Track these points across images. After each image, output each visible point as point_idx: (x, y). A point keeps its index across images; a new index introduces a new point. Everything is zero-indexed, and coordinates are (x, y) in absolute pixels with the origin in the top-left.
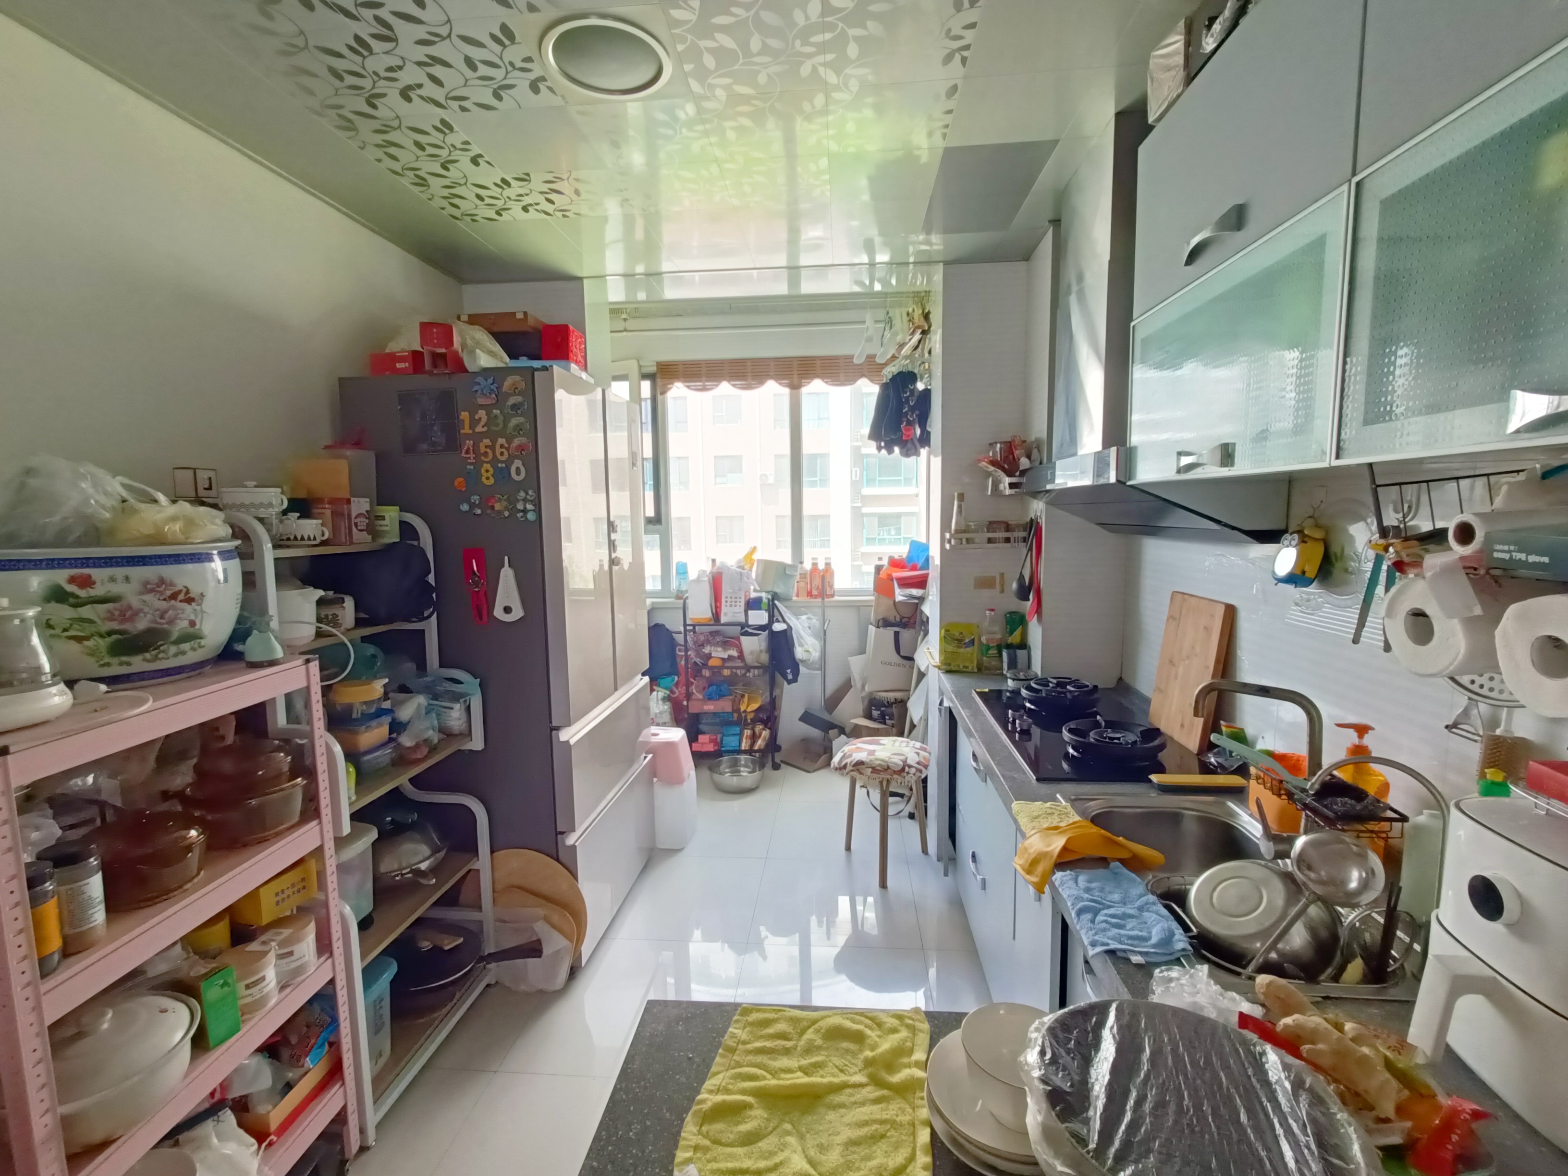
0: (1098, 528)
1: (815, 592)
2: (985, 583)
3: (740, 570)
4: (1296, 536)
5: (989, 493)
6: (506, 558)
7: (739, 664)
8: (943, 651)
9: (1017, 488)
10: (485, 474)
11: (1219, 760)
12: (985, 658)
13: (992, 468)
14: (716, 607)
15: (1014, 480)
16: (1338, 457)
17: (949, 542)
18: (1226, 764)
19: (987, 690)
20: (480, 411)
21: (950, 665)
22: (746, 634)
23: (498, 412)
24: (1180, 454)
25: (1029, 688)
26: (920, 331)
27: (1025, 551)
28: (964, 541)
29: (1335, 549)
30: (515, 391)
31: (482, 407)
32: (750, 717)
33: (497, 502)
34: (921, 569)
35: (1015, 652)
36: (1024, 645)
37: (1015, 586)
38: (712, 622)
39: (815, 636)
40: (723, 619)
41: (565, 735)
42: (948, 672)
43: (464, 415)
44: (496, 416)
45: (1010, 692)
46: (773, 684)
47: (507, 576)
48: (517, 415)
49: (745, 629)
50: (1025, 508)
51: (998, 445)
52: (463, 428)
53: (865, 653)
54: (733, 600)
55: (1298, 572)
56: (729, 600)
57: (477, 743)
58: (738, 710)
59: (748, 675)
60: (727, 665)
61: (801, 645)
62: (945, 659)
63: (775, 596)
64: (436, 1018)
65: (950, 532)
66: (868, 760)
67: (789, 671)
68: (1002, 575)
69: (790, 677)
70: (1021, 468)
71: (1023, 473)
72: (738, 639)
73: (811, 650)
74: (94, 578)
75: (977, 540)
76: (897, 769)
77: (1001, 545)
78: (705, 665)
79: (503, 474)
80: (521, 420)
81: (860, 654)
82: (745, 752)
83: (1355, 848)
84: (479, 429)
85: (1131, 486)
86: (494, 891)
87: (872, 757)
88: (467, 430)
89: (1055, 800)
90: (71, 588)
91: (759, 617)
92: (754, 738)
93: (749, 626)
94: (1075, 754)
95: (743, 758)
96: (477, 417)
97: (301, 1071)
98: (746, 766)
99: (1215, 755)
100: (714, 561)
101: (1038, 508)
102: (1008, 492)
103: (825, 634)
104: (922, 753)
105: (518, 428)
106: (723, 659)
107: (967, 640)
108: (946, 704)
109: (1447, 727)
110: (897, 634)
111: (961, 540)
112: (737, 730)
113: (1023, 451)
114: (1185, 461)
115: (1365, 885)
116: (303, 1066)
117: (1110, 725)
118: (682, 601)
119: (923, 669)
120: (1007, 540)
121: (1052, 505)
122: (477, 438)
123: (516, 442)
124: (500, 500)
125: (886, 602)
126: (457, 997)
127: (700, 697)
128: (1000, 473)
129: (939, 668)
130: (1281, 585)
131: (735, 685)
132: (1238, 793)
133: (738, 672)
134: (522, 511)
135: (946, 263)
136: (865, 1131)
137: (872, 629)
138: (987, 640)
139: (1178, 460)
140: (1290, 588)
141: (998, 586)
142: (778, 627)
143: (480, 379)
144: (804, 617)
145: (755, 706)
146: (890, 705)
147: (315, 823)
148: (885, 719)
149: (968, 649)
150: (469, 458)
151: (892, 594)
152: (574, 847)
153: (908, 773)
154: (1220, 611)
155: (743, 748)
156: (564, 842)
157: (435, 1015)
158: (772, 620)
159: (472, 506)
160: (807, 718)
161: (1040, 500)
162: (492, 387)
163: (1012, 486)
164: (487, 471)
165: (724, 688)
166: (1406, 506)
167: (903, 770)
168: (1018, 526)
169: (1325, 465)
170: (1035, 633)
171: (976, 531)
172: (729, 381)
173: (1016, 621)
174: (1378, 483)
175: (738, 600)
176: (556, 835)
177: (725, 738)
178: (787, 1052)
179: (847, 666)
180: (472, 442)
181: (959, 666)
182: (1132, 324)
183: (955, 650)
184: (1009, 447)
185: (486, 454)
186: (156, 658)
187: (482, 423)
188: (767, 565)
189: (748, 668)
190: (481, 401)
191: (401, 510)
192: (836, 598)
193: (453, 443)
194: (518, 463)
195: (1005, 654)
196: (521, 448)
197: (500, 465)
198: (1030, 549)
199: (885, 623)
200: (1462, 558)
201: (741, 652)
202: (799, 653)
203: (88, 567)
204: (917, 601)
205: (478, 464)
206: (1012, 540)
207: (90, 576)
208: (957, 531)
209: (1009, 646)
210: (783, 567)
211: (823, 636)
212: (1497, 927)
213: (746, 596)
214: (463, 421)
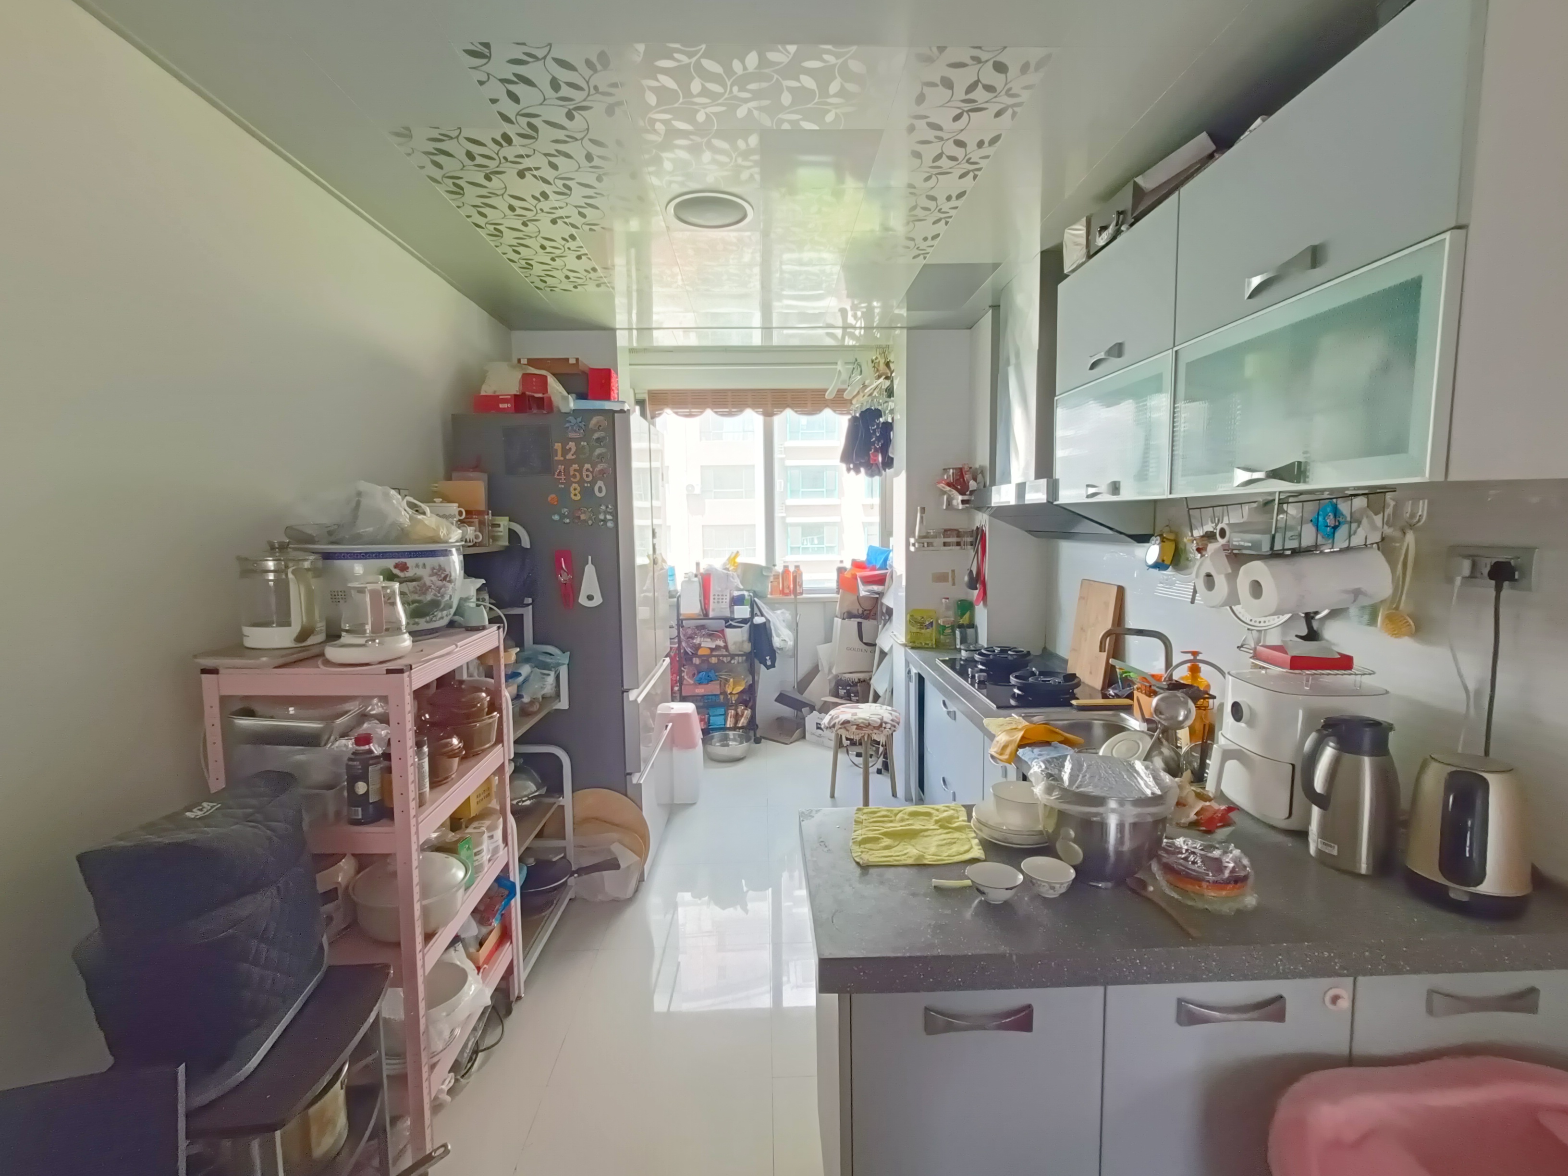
0: (1026, 533)
1: (787, 591)
2: (941, 578)
3: (725, 571)
4: (1158, 538)
5: (945, 507)
6: (590, 558)
7: (724, 652)
8: (908, 632)
9: (967, 503)
10: (573, 492)
11: (1116, 691)
12: (942, 637)
13: (948, 488)
14: (705, 604)
15: (966, 498)
16: (1171, 493)
17: (914, 545)
18: (1119, 694)
19: (947, 659)
20: (570, 443)
21: (914, 642)
22: (730, 626)
23: (585, 444)
24: (1088, 486)
25: (981, 654)
26: (884, 377)
27: (972, 553)
28: (926, 545)
29: (1181, 546)
30: (599, 428)
31: (572, 440)
32: (734, 699)
33: (582, 513)
34: (880, 569)
35: (966, 631)
36: (972, 625)
37: (966, 578)
38: (702, 617)
39: (789, 627)
40: (711, 614)
41: (632, 695)
42: (913, 648)
43: (558, 446)
44: (583, 446)
45: (963, 660)
46: (752, 671)
47: (590, 571)
48: (600, 447)
49: (729, 622)
50: (971, 519)
51: (951, 471)
52: (557, 456)
53: (831, 642)
54: (720, 597)
55: (1160, 561)
56: (716, 597)
57: (563, 704)
58: (724, 693)
59: (733, 662)
60: (714, 653)
61: (778, 636)
62: (911, 638)
63: (756, 594)
64: (544, 916)
65: (914, 537)
66: (853, 720)
67: (768, 658)
68: (953, 571)
69: (769, 663)
70: (971, 489)
71: (972, 492)
72: (722, 632)
73: (787, 639)
74: (408, 565)
75: (935, 544)
76: (877, 725)
77: (954, 547)
78: (695, 655)
79: (587, 492)
80: (602, 450)
81: (825, 643)
82: (730, 729)
83: (1182, 699)
84: (569, 457)
85: (1057, 505)
86: (574, 824)
87: (855, 717)
88: (559, 457)
89: (1011, 716)
90: (396, 571)
91: (742, 612)
92: (737, 717)
93: (733, 619)
94: (1020, 693)
95: (731, 734)
96: (567, 448)
97: (490, 928)
98: (734, 740)
99: (1113, 689)
100: (698, 564)
101: (982, 519)
102: (961, 506)
103: (797, 626)
104: (893, 713)
105: (601, 457)
106: (710, 649)
107: (927, 623)
108: (914, 671)
109: (1238, 647)
110: (859, 624)
111: (923, 543)
112: (721, 711)
113: (971, 475)
114: (1091, 491)
115: (1186, 717)
116: (490, 924)
117: (1042, 673)
118: (675, 600)
119: (886, 650)
120: (958, 544)
121: (994, 517)
122: (568, 463)
123: (600, 467)
124: (584, 512)
125: (853, 598)
126: (555, 902)
127: (692, 682)
128: (954, 492)
129: (905, 645)
130: (1151, 570)
131: (720, 671)
132: (1128, 709)
133: (725, 659)
134: (602, 521)
135: (909, 329)
136: (945, 842)
137: (838, 621)
138: (943, 622)
139: (1087, 491)
140: (1156, 571)
141: (950, 579)
142: (758, 620)
143: (571, 418)
144: (779, 612)
145: (740, 688)
146: (855, 684)
147: (501, 745)
148: (850, 696)
149: (928, 630)
150: (561, 479)
151: (856, 590)
152: (639, 786)
153: (885, 728)
154: (1114, 590)
155: (728, 726)
156: (631, 781)
157: (543, 914)
158: (753, 614)
159: (563, 516)
160: (782, 699)
161: (984, 512)
162: (580, 424)
163: (963, 502)
164: (575, 489)
165: (712, 674)
166: (1217, 519)
167: (881, 725)
168: (966, 533)
169: (1164, 497)
170: (981, 615)
171: (935, 537)
172: (712, 409)
173: (966, 607)
174: (1190, 507)
175: (724, 597)
176: (626, 776)
177: (711, 718)
178: (891, 821)
179: (816, 655)
180: (563, 467)
181: (921, 643)
182: (1056, 398)
183: (918, 631)
184: (960, 472)
185: (574, 476)
186: (431, 620)
187: (572, 452)
188: (747, 567)
189: (733, 656)
190: (572, 435)
191: (510, 520)
192: (804, 596)
193: (548, 466)
194: (600, 483)
195: (958, 632)
196: (602, 472)
197: (586, 485)
198: (977, 552)
199: (850, 615)
200: (1223, 545)
201: (725, 642)
202: (777, 642)
203: (405, 557)
204: (877, 596)
205: (569, 484)
206: (962, 544)
207: (406, 564)
208: (921, 537)
209: (961, 626)
210: (758, 569)
211: (795, 628)
212: (1242, 724)
213: (730, 594)
214: (557, 450)
